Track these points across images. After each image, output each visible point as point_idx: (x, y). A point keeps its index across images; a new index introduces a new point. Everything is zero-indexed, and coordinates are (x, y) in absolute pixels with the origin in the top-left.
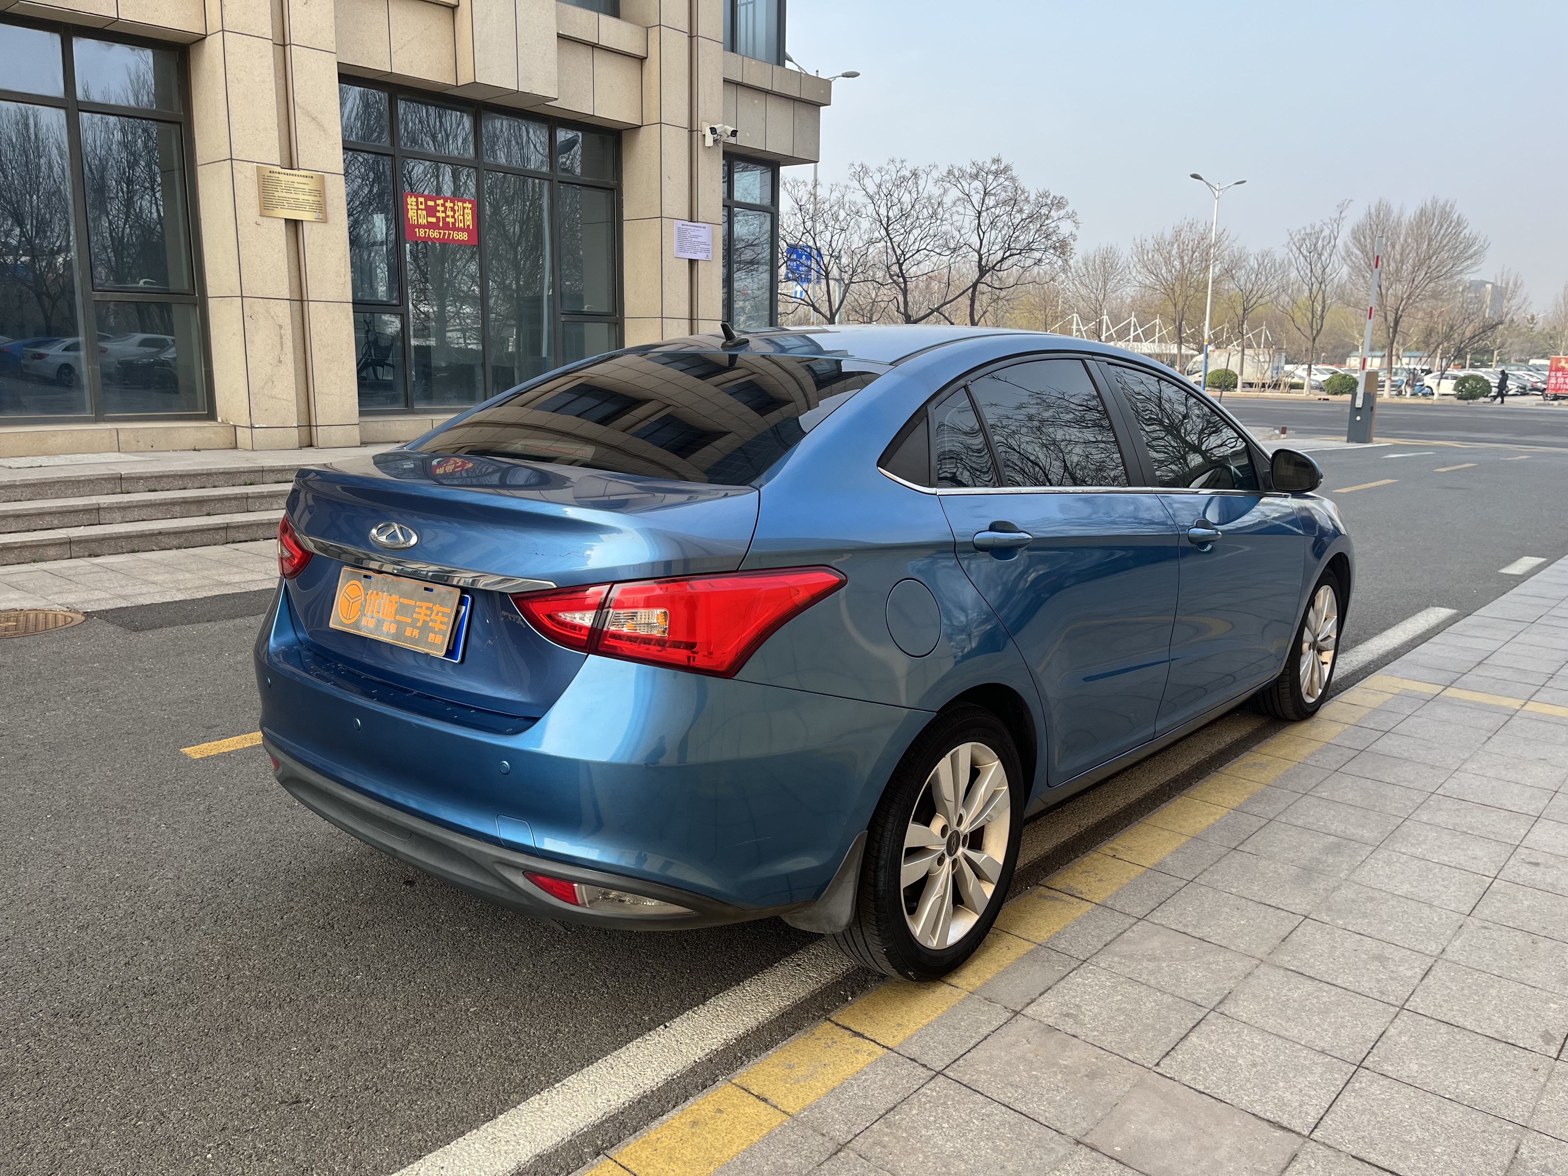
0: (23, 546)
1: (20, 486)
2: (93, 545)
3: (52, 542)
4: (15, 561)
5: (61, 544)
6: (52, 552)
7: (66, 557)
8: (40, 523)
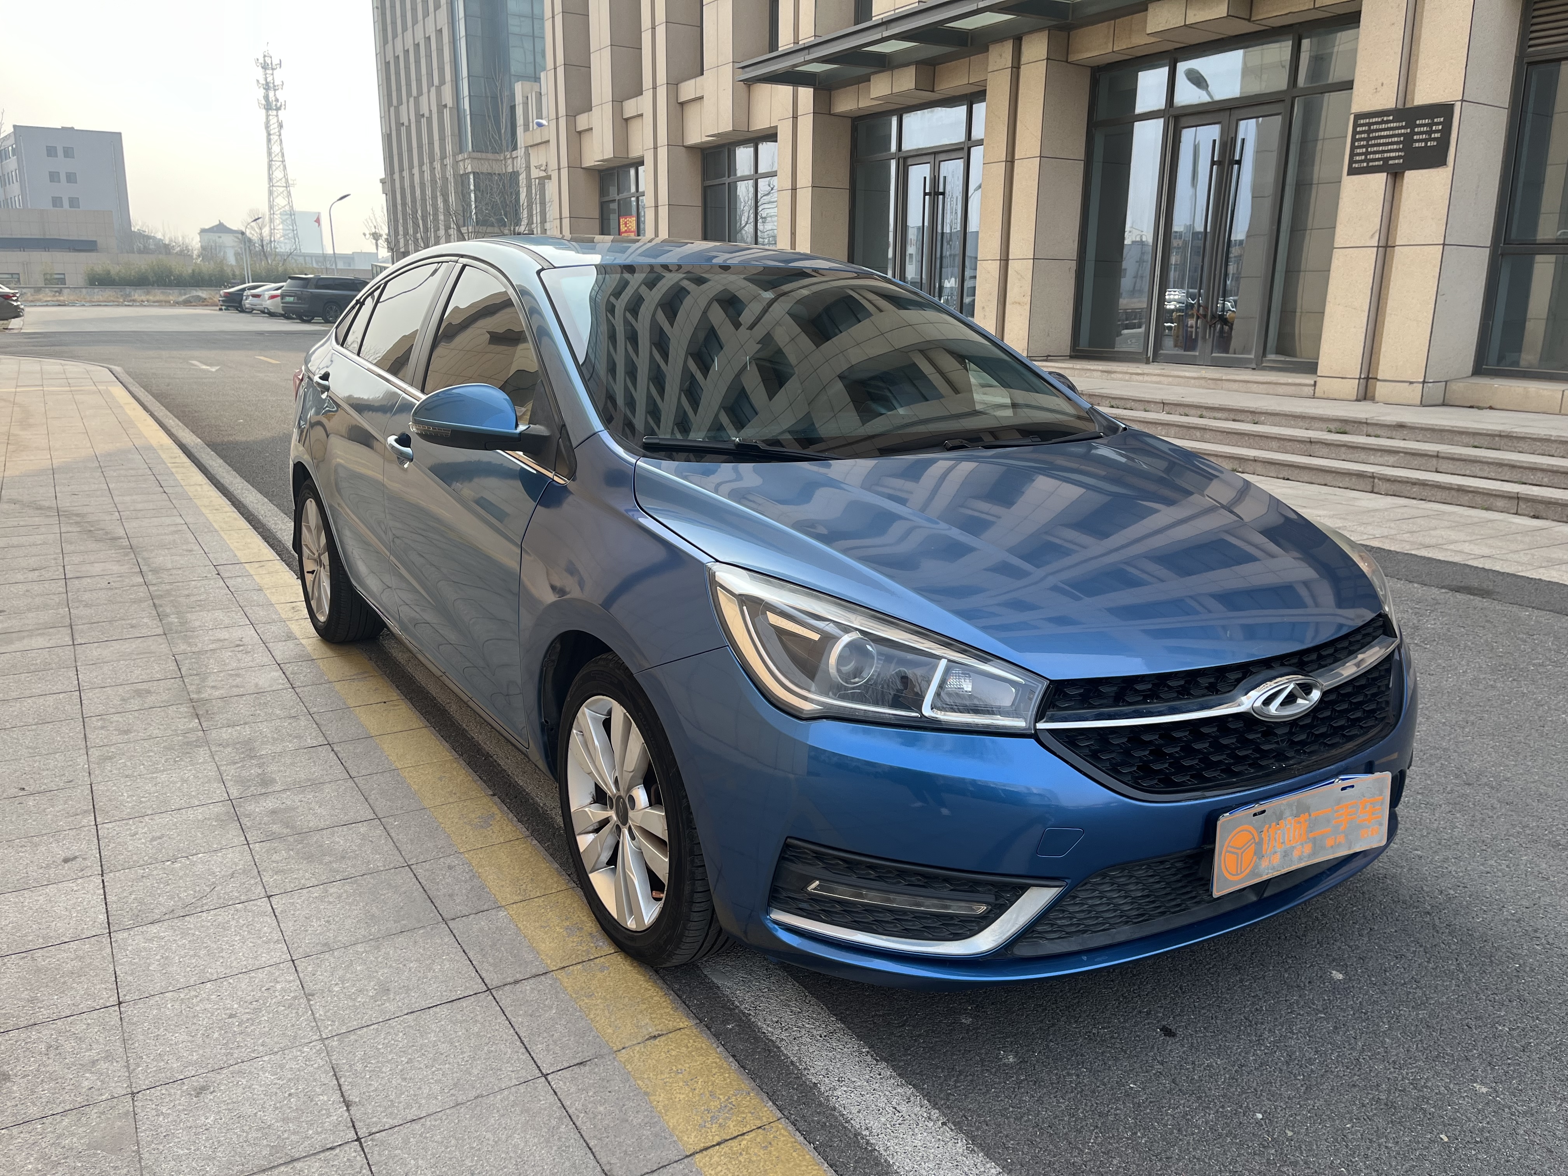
0: (1476, 492)
1: (1555, 441)
2: (1541, 507)
3: (1501, 493)
4: (1467, 504)
5: (1511, 498)
6: (1500, 503)
7: (1512, 511)
8: (1532, 478)
